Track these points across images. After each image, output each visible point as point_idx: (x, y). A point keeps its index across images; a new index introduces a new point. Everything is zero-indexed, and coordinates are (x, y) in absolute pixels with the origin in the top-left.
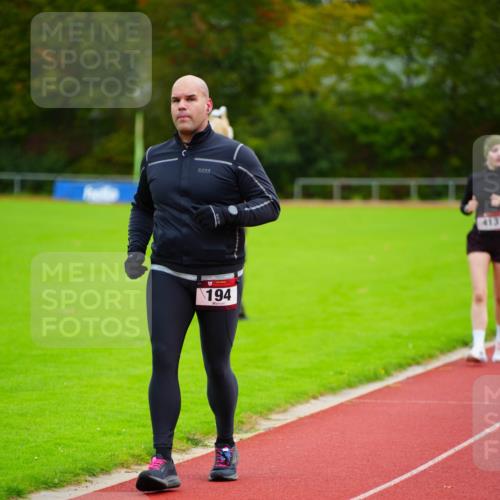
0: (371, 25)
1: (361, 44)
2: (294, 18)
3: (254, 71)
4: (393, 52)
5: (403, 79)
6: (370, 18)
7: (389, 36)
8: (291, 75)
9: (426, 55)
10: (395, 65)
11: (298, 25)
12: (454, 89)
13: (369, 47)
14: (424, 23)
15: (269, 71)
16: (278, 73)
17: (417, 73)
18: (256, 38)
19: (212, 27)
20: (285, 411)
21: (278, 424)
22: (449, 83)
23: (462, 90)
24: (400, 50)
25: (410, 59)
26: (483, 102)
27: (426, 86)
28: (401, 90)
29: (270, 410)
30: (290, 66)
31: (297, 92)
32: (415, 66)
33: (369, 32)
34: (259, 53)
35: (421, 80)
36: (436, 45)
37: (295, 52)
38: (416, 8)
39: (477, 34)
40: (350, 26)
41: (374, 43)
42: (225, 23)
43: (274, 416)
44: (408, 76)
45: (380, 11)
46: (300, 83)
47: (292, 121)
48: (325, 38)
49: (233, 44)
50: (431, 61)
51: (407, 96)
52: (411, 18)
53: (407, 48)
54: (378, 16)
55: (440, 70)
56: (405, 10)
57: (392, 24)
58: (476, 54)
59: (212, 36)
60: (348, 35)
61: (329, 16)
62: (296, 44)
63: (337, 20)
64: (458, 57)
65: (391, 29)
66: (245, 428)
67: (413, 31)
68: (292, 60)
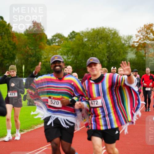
0: (60, 50)
1: (59, 53)
2: (46, 48)
3: (38, 57)
4: (65, 55)
5: (67, 60)
6: (60, 48)
7: (64, 52)
8: (45, 58)
9: (71, 56)
10: (65, 57)
11: (46, 49)
12: (76, 62)
13: (60, 54)
14: (70, 50)
15: (41, 58)
16: (43, 58)
17: (69, 59)
18: (39, 51)
19: (30, 49)
20: (40, 125)
21: (39, 127)
22: (75, 61)
23: (78, 62)
24: (66, 54)
25: (68, 56)
26: (81, 65)
27: (71, 61)
28: (66, 62)
29: (38, 124)
30: (45, 57)
31: (47, 62)
32: (69, 57)
33: (60, 51)
34: (39, 54)
35: (70, 60)
36: (73, 54)
37: (46, 54)
38: (69, 47)
39: (80, 52)
40: (56, 50)
41: (61, 53)
42: (33, 48)
43: (38, 126)
44: (68, 59)
45: (62, 47)
46: (47, 60)
47: (46, 67)
48: (52, 52)
49: (34, 52)
50: (72, 57)
51: (67, 63)
52: (68, 49)
53: (67, 54)
54: (62, 48)
55: (73, 58)
56: (67, 47)
57: (64, 49)
58: (80, 56)
59: (30, 51)
60: (56, 51)
61: (52, 48)
62: (46, 53)
63: (54, 48)
64: (77, 56)
65: (64, 50)
66: (32, 128)
67: (68, 51)
68: (45, 55)
